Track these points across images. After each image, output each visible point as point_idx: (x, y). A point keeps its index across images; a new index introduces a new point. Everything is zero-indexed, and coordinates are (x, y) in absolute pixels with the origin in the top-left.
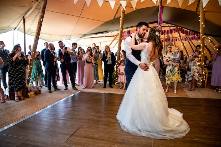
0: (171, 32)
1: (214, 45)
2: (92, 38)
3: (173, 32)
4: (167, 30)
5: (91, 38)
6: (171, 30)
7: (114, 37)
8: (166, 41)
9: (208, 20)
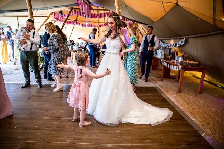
0: (105, 16)
1: (145, 32)
2: (18, 16)
3: (106, 16)
4: (101, 14)
5: (15, 16)
6: (104, 14)
8: (106, 26)
9: (128, 6)
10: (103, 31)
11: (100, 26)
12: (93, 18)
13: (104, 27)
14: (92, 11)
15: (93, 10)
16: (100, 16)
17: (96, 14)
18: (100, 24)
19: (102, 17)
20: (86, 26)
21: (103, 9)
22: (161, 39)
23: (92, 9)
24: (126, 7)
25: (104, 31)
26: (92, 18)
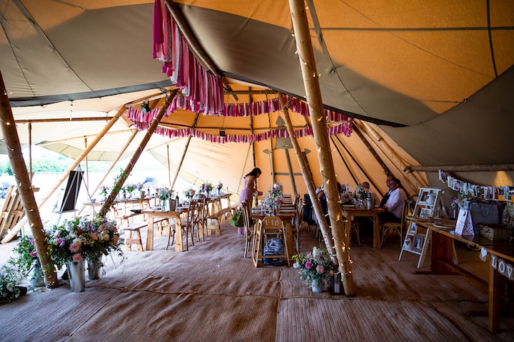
0: (268, 110)
2: (30, 121)
4: (255, 103)
6: (266, 103)
7: (109, 121)
8: (275, 137)
9: (340, 66)
10: (266, 151)
11: (259, 138)
12: (233, 115)
13: (269, 140)
14: (231, 96)
15: (235, 93)
16: (254, 109)
17: (242, 106)
18: (258, 132)
19: (260, 113)
20: (219, 142)
21: (264, 88)
22: (451, 168)
23: (230, 90)
24: (334, 70)
25: (270, 150)
26: (231, 117)
